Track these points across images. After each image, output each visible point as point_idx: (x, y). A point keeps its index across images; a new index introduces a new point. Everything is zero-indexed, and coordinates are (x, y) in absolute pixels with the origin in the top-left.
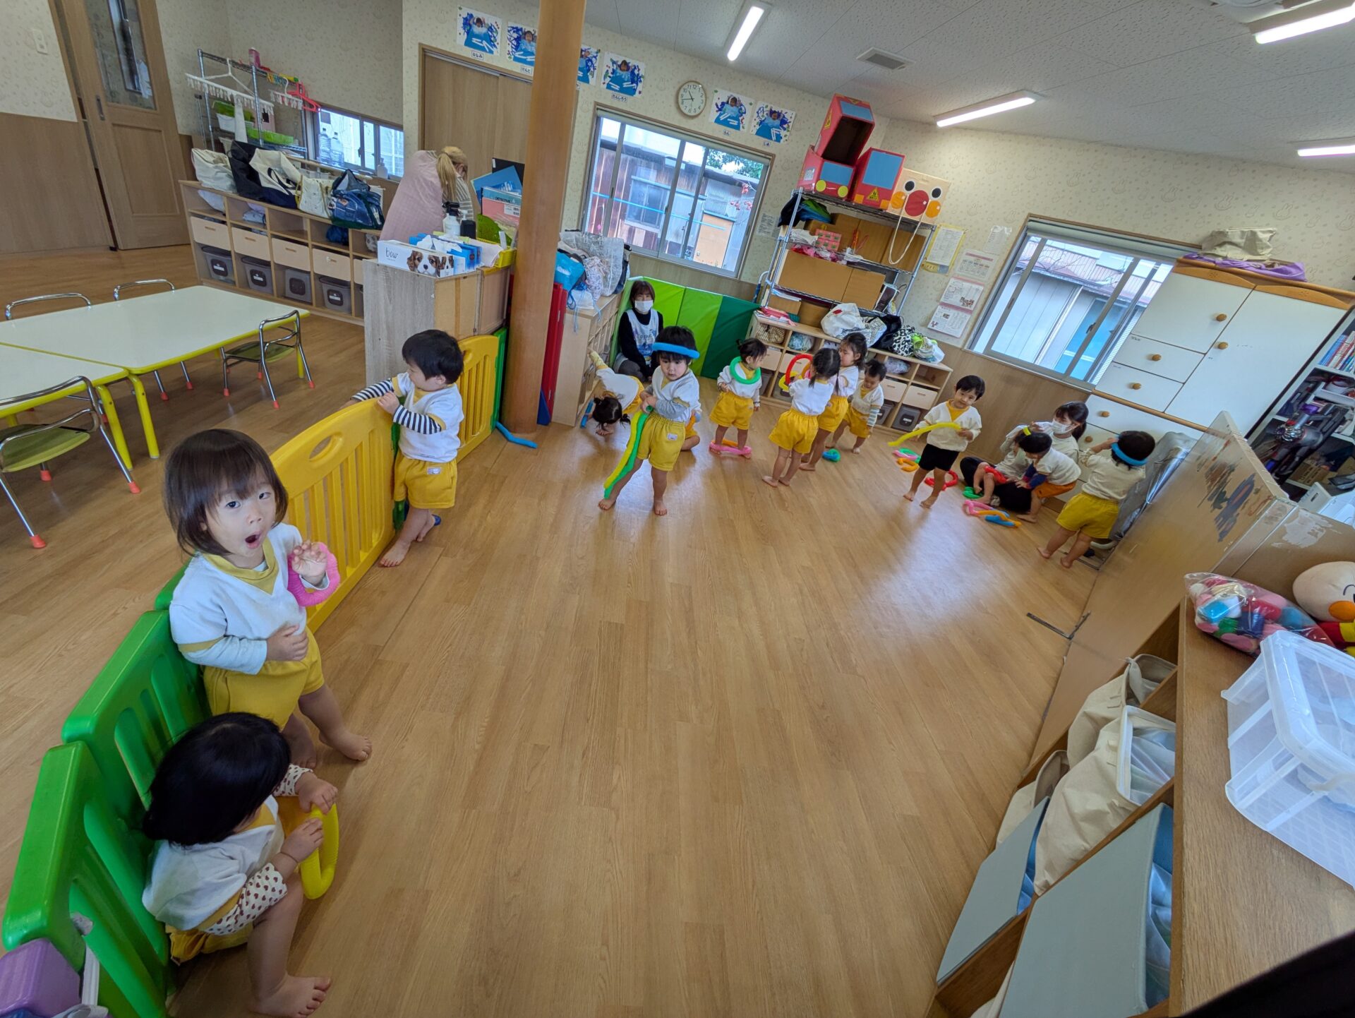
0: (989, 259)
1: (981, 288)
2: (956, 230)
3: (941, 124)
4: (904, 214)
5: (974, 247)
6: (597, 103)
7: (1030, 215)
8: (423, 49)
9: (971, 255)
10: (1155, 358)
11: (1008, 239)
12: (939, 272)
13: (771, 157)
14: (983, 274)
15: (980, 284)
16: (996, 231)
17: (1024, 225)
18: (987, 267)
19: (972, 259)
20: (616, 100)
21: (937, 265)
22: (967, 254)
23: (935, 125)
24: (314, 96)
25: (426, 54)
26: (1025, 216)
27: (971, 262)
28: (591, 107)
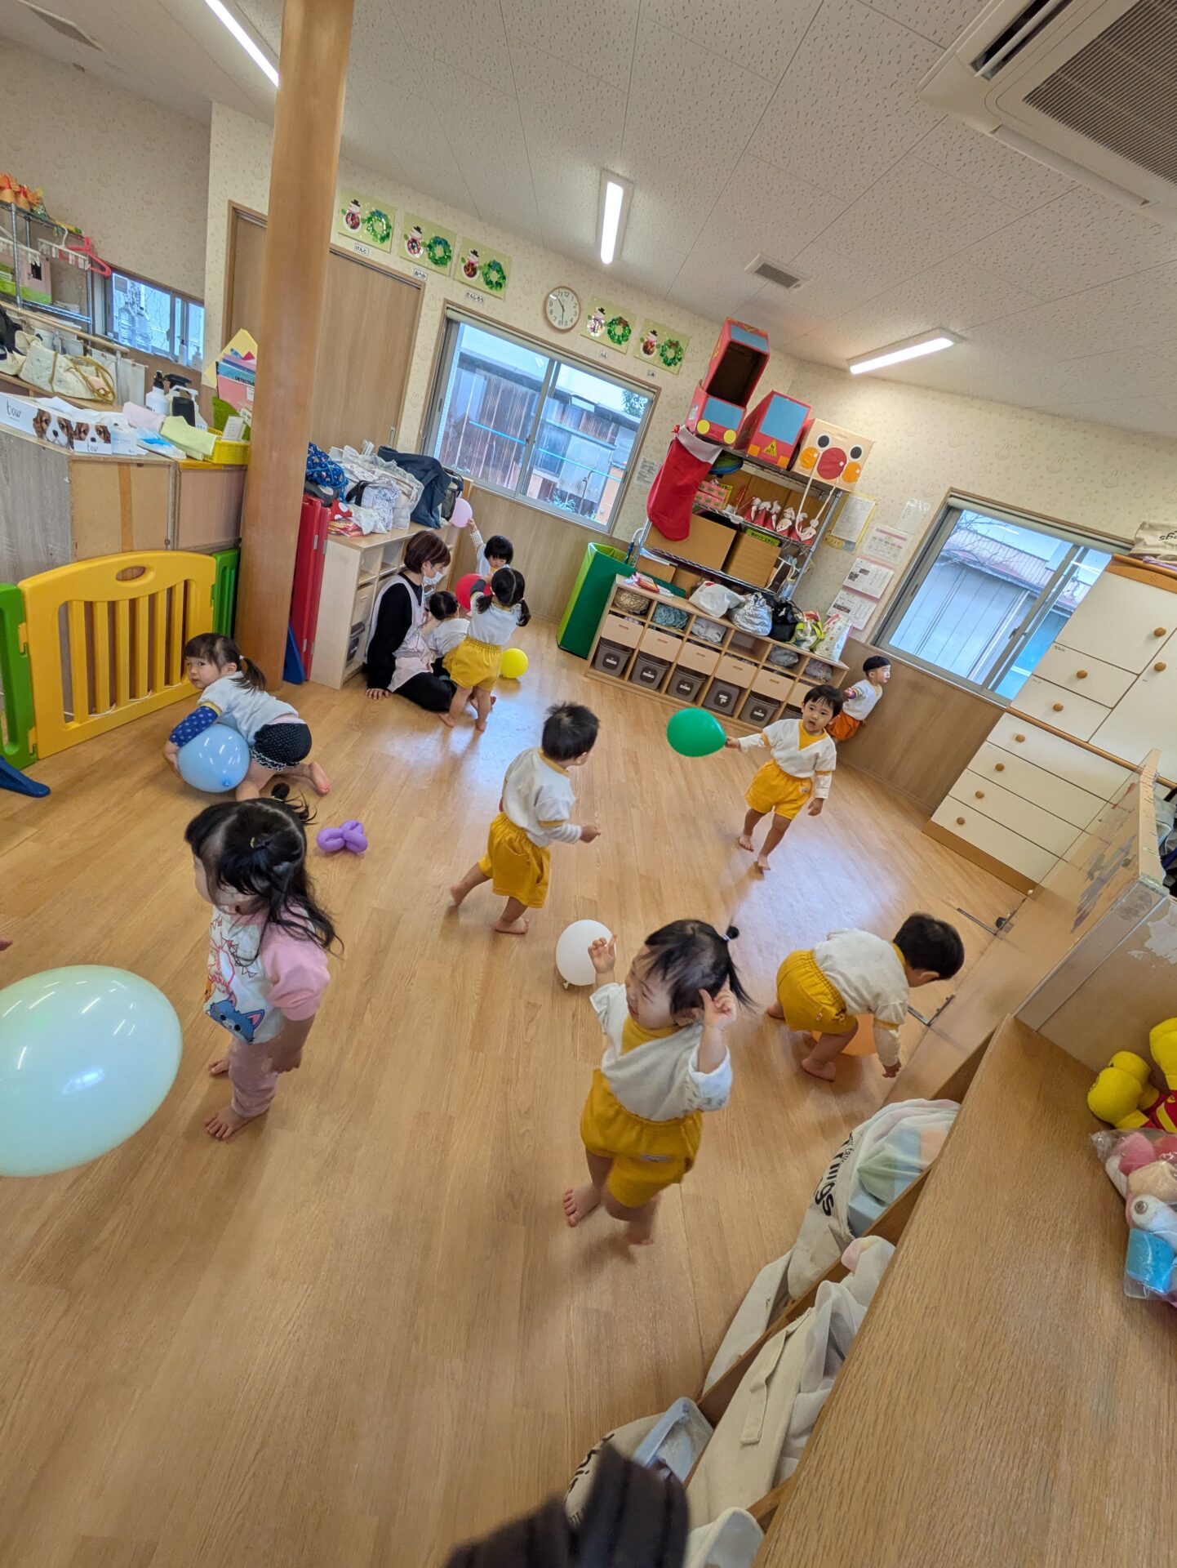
0: (902, 538)
1: (892, 573)
2: (867, 500)
3: (856, 369)
4: (815, 475)
5: (886, 523)
6: (447, 301)
7: (952, 490)
8: (235, 209)
9: (882, 531)
10: (1081, 675)
11: (925, 516)
12: (844, 549)
13: (656, 391)
14: (895, 556)
15: (889, 568)
16: (912, 505)
17: (945, 502)
18: (900, 547)
19: (883, 536)
20: (471, 300)
21: (843, 540)
22: (877, 530)
23: (849, 371)
24: (107, 255)
25: (238, 215)
26: (944, 491)
27: (881, 540)
28: (440, 304)
